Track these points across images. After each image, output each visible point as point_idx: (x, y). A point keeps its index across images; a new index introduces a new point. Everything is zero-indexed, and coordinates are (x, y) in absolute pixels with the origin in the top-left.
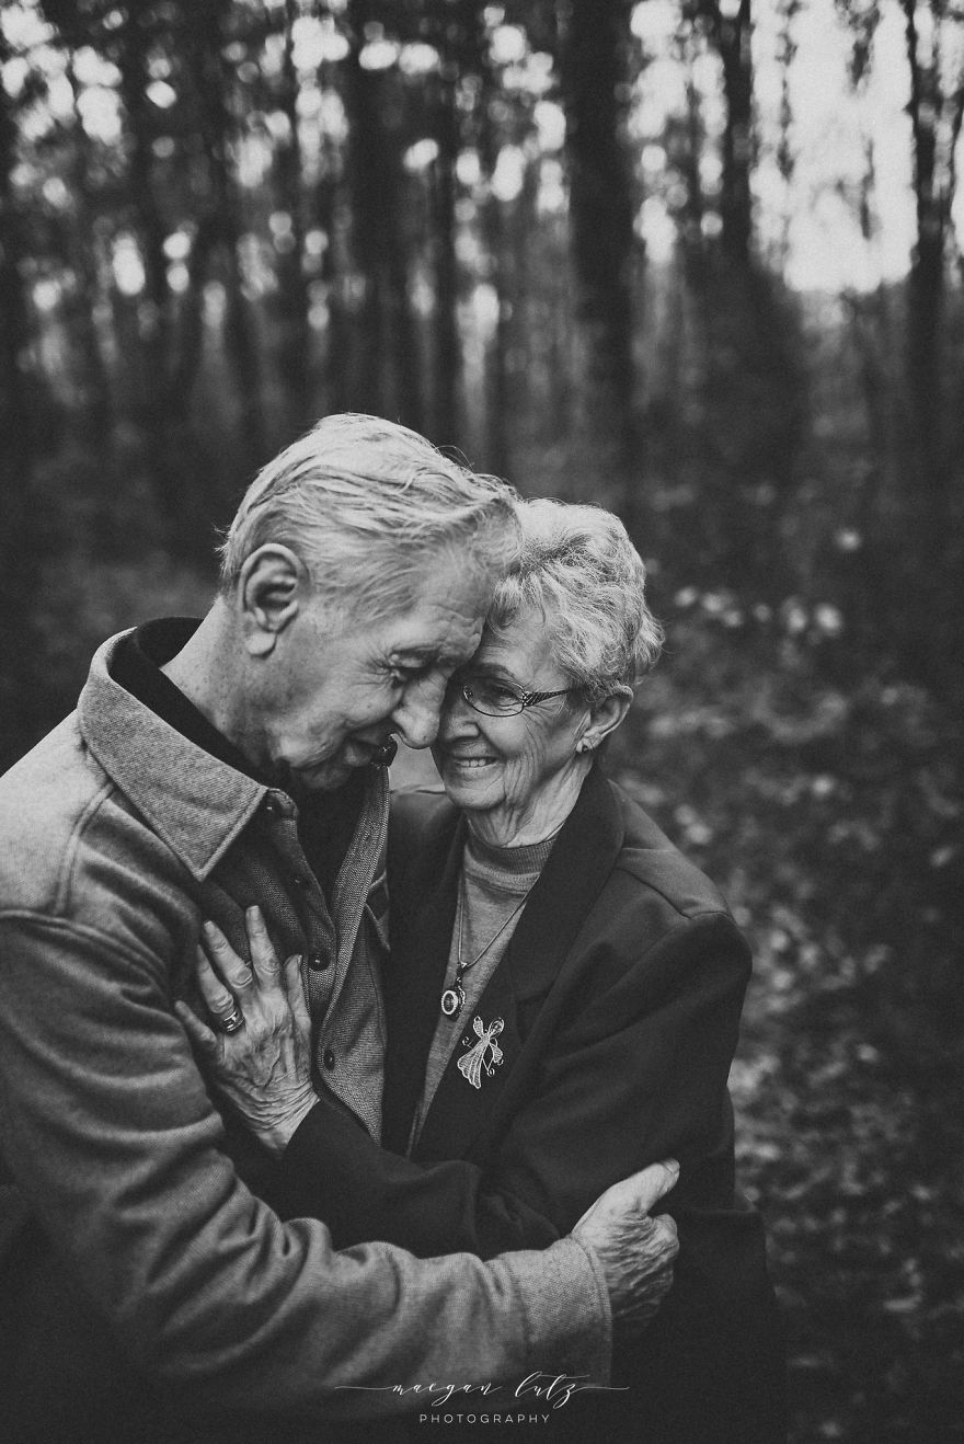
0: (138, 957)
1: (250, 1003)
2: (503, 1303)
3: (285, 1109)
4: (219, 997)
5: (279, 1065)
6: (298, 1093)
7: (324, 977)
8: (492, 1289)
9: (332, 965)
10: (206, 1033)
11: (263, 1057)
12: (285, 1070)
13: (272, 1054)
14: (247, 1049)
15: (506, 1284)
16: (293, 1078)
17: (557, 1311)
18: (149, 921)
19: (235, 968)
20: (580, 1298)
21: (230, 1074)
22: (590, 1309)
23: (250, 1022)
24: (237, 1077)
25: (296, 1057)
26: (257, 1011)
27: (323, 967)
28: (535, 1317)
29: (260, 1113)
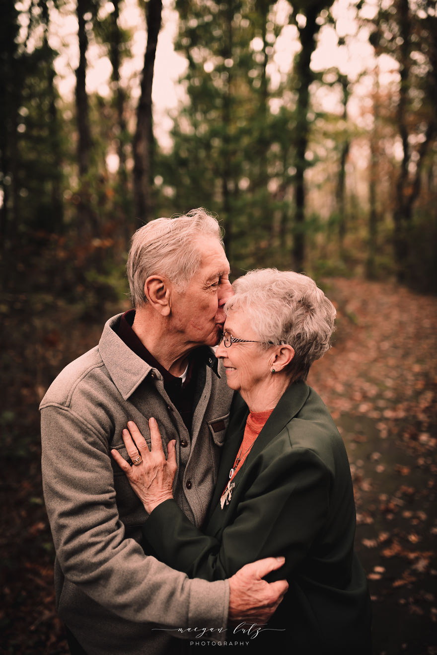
0: (90, 426)
1: (145, 455)
2: (180, 597)
3: (155, 498)
4: (131, 449)
5: (155, 480)
6: (163, 493)
7: (185, 450)
8: (179, 590)
9: (189, 446)
10: (124, 463)
11: (148, 476)
12: (157, 483)
13: (153, 475)
14: (142, 472)
15: (186, 590)
16: (161, 487)
17: (203, 608)
18: (101, 413)
19: (140, 440)
20: (215, 606)
21: (135, 481)
22: (218, 611)
23: (144, 462)
24: (137, 482)
25: (164, 479)
26: (147, 458)
27: (185, 446)
28: (192, 607)
29: (146, 498)
